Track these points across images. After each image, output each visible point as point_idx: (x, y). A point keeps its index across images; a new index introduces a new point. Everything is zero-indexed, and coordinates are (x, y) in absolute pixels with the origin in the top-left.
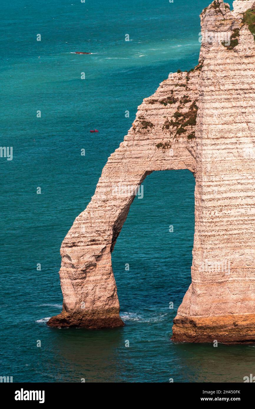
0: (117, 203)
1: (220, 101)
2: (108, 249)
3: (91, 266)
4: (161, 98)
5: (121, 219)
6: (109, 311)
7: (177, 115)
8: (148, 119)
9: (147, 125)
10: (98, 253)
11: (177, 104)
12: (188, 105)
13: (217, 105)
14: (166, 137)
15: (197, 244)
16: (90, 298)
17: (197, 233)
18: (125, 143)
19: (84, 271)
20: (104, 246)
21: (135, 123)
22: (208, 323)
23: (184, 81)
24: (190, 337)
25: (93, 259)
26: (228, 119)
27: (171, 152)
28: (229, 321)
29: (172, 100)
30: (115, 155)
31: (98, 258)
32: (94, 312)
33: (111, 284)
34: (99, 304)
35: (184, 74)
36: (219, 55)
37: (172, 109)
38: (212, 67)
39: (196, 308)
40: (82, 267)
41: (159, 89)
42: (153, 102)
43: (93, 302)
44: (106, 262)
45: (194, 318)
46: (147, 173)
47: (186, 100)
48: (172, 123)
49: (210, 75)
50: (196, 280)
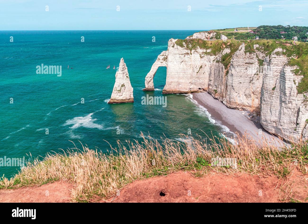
0: (154, 71)
5: (155, 74)
6: (152, 88)
7: (164, 58)
8: (159, 58)
9: (159, 59)
13: (171, 56)
14: (162, 61)
15: (167, 78)
16: (150, 86)
17: (167, 77)
18: (156, 62)
19: (149, 82)
20: (152, 78)
21: (157, 59)
22: (168, 91)
23: (165, 52)
24: (165, 93)
25: (150, 80)
26: (172, 59)
27: (163, 64)
28: (171, 90)
29: (163, 55)
30: (154, 64)
31: (151, 80)
32: (150, 88)
33: (153, 84)
34: (151, 87)
35: (165, 51)
36: (171, 48)
37: (163, 57)
39: (166, 88)
41: (161, 53)
42: (160, 56)
43: (150, 87)
44: (152, 81)
45: (166, 90)
46: (159, 67)
47: (165, 55)
48: (163, 59)
49: (170, 51)
50: (167, 84)
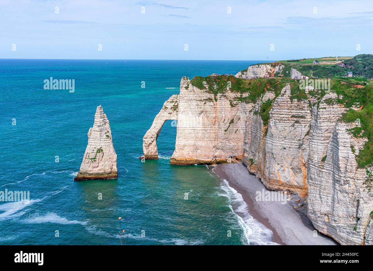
0: (158, 128)
1: (184, 102)
2: (155, 140)
3: (150, 144)
4: (170, 101)
5: (159, 132)
6: (155, 155)
7: (174, 106)
8: (166, 106)
9: (166, 108)
10: (152, 140)
11: (174, 103)
12: (177, 103)
13: (183, 103)
14: (171, 111)
15: (177, 139)
16: (150, 152)
17: (177, 136)
18: (160, 112)
19: (149, 145)
20: (154, 139)
21: (163, 107)
22: (180, 160)
23: (176, 97)
24: (174, 163)
25: (151, 142)
26: (186, 107)
27: (172, 115)
28: (184, 159)
29: (173, 102)
30: (157, 115)
31: (153, 142)
32: (151, 156)
33: (156, 148)
34: (152, 153)
35: (176, 95)
36: (184, 91)
37: (173, 104)
38: (182, 94)
39: (176, 155)
40: (148, 144)
41: (170, 99)
42: (168, 102)
43: (151, 153)
44: (155, 143)
45: (176, 158)
46: (166, 120)
47: (176, 102)
48: (173, 108)
49: (181, 95)
50: (176, 148)
